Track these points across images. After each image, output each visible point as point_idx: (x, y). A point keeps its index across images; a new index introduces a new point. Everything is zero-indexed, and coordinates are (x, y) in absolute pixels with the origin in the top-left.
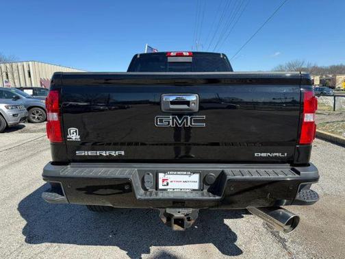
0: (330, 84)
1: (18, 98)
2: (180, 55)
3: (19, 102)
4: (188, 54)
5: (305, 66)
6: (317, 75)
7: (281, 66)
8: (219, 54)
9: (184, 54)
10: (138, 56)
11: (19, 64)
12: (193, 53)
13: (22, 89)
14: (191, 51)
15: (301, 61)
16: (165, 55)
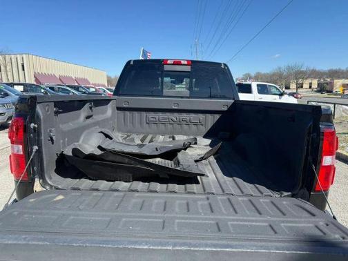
0: (328, 88)
1: (6, 95)
2: (177, 63)
3: (7, 99)
4: (186, 63)
5: (304, 69)
6: (315, 78)
7: (280, 68)
8: (220, 64)
9: (183, 62)
10: (132, 63)
11: (13, 56)
12: (192, 61)
13: (12, 85)
14: (190, 59)
15: (300, 64)
16: (161, 63)
